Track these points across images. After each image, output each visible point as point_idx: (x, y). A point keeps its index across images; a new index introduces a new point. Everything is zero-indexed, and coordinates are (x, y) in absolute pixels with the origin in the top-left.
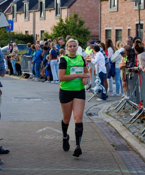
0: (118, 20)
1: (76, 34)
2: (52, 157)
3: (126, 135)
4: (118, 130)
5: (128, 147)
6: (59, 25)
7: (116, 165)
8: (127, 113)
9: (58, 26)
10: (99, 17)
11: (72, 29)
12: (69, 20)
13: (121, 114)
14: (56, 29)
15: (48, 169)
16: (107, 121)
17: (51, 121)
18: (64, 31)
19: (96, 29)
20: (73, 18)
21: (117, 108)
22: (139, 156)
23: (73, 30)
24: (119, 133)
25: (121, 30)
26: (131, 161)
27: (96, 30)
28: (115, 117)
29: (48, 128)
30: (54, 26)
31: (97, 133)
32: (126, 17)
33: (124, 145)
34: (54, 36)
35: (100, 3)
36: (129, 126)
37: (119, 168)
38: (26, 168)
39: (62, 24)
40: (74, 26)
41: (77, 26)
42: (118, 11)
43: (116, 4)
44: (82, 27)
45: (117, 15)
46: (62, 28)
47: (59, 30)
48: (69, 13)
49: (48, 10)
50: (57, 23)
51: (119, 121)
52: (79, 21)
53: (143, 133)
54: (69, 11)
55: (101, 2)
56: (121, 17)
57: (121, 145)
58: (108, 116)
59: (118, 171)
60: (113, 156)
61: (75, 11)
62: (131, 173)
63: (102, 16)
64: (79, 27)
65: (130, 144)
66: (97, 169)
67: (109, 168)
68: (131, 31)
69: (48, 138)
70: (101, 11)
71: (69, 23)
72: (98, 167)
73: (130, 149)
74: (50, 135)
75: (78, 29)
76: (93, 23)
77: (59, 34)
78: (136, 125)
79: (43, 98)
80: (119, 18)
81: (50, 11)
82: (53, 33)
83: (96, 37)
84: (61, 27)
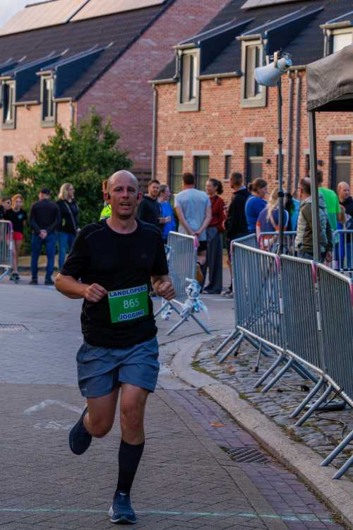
0: (201, 134)
1: (97, 166)
2: (76, 479)
3: (254, 421)
4: (229, 409)
5: (263, 452)
6: (55, 143)
7: (243, 499)
8: (246, 365)
9: (51, 144)
10: (154, 124)
11: (87, 153)
12: (78, 130)
13: (231, 368)
14: (48, 152)
15: (72, 510)
16: (198, 385)
17: (56, 383)
18: (67, 159)
19: (144, 154)
20: (90, 125)
21: (218, 352)
22: (294, 476)
23: (90, 155)
24: (233, 418)
25: (207, 158)
26: (279, 491)
27: (143, 158)
28: (217, 376)
29: (52, 402)
30: (43, 145)
31: (179, 417)
32: (221, 126)
33: (251, 446)
34: (43, 170)
35: (155, 89)
36: (255, 399)
37: (252, 507)
38: (13, 506)
39: (62, 139)
40: (93, 146)
41: (100, 145)
42: (199, 110)
43: (195, 93)
44: (111, 150)
45: (198, 122)
46: (61, 149)
47: (54, 155)
48: (78, 113)
49: (23, 105)
50: (49, 137)
51: (229, 385)
52: (104, 133)
53: (296, 417)
54: (76, 109)
55: (157, 87)
56: (207, 124)
57: (243, 446)
58: (198, 372)
59: (251, 515)
60: (229, 475)
61: (94, 109)
62: (284, 522)
63: (160, 122)
64: (105, 148)
65: (267, 445)
66: (196, 510)
67: (225, 507)
68: (233, 161)
69: (58, 428)
70: (157, 111)
71: (79, 138)
72: (197, 506)
73: (269, 458)
74: (61, 421)
75: (103, 153)
76: (135, 140)
77: (54, 163)
78: (275, 397)
79: (25, 324)
80: (203, 126)
81: (29, 109)
82: (39, 164)
83: (142, 174)
84: (60, 147)
